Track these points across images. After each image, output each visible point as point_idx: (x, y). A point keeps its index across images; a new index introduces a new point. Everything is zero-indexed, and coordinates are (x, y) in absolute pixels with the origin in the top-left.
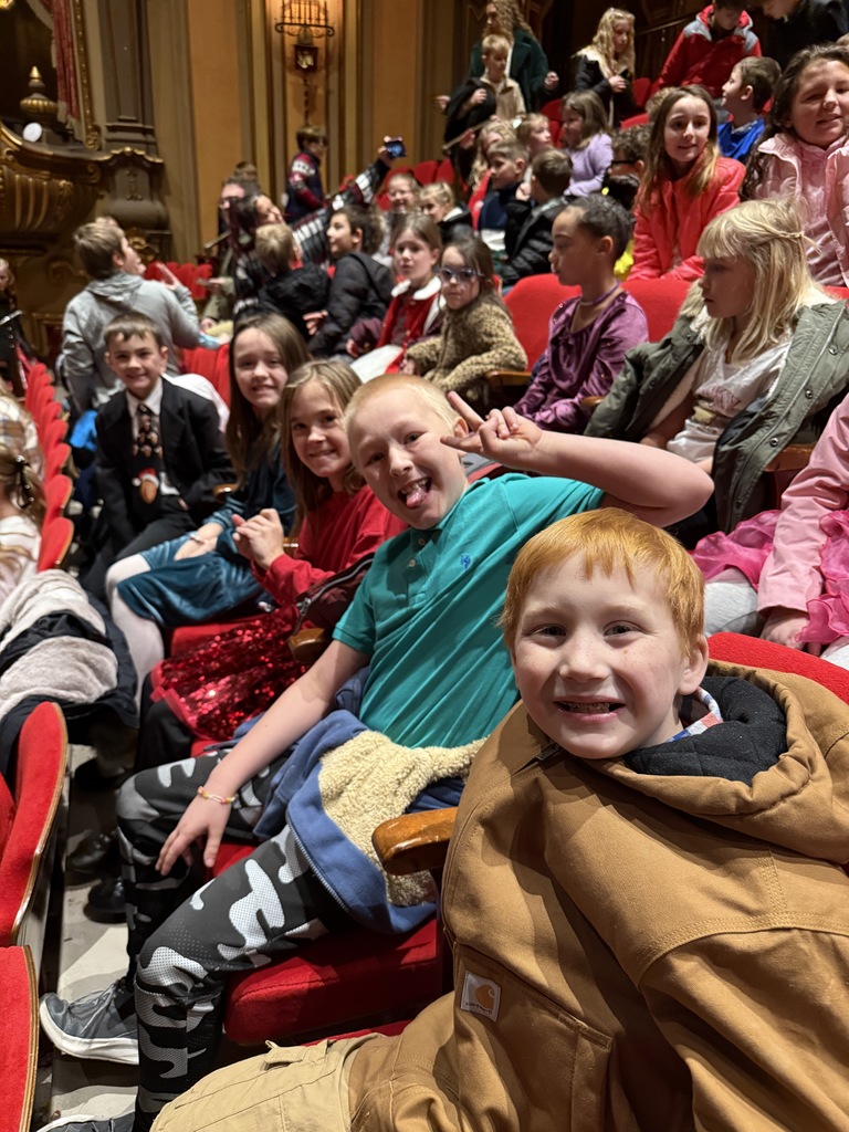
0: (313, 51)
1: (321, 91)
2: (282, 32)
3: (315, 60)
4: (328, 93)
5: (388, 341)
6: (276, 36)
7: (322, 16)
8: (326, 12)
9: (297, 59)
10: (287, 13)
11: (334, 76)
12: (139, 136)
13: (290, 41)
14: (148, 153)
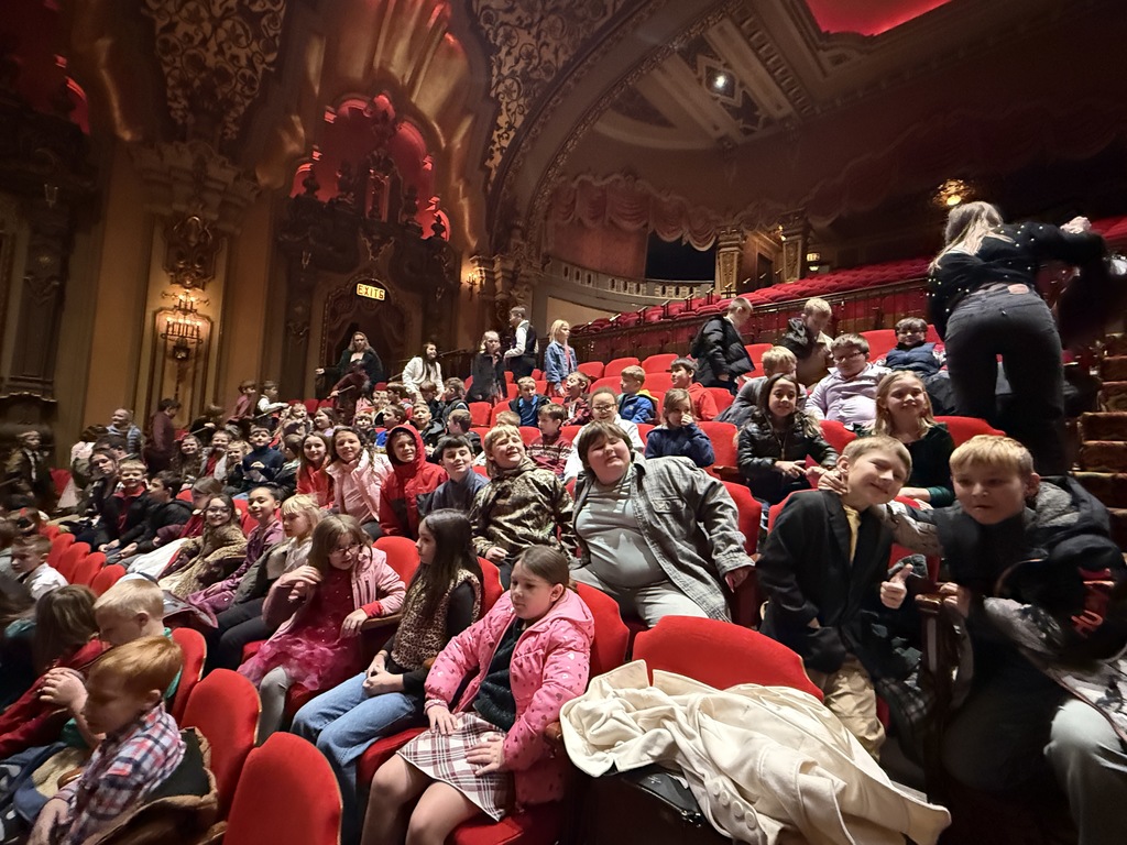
0: (188, 350)
1: (190, 370)
2: (166, 338)
3: (187, 355)
4: (195, 372)
5: (185, 536)
6: (161, 340)
7: (195, 333)
8: (198, 331)
9: (174, 353)
10: (171, 329)
11: (201, 364)
12: (39, 385)
13: (171, 344)
14: (43, 396)
